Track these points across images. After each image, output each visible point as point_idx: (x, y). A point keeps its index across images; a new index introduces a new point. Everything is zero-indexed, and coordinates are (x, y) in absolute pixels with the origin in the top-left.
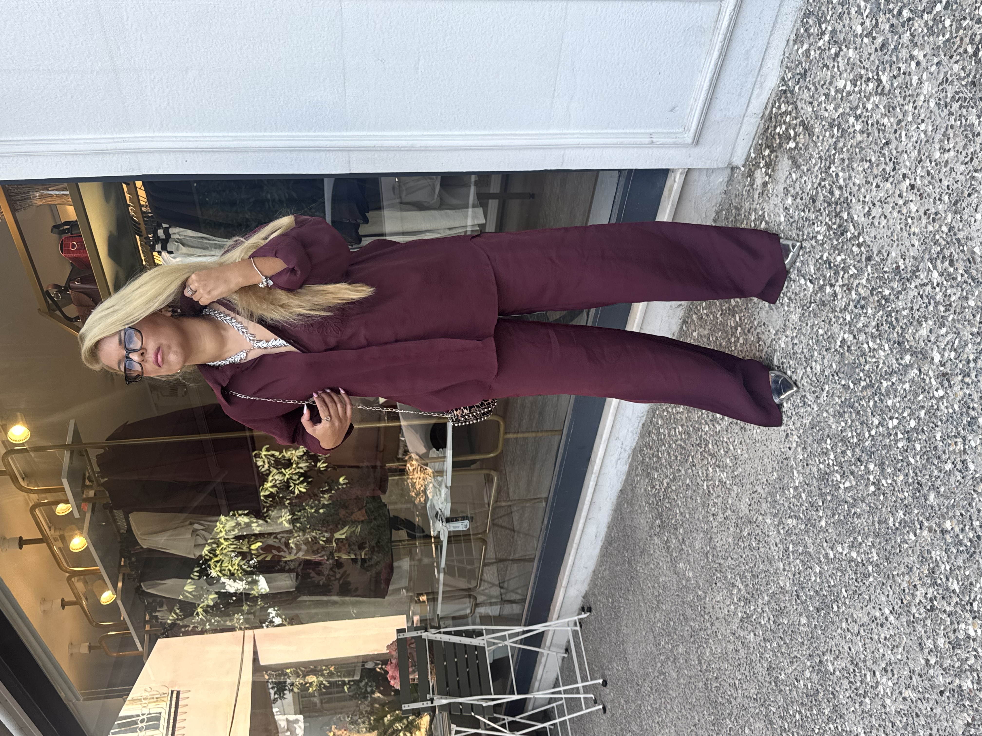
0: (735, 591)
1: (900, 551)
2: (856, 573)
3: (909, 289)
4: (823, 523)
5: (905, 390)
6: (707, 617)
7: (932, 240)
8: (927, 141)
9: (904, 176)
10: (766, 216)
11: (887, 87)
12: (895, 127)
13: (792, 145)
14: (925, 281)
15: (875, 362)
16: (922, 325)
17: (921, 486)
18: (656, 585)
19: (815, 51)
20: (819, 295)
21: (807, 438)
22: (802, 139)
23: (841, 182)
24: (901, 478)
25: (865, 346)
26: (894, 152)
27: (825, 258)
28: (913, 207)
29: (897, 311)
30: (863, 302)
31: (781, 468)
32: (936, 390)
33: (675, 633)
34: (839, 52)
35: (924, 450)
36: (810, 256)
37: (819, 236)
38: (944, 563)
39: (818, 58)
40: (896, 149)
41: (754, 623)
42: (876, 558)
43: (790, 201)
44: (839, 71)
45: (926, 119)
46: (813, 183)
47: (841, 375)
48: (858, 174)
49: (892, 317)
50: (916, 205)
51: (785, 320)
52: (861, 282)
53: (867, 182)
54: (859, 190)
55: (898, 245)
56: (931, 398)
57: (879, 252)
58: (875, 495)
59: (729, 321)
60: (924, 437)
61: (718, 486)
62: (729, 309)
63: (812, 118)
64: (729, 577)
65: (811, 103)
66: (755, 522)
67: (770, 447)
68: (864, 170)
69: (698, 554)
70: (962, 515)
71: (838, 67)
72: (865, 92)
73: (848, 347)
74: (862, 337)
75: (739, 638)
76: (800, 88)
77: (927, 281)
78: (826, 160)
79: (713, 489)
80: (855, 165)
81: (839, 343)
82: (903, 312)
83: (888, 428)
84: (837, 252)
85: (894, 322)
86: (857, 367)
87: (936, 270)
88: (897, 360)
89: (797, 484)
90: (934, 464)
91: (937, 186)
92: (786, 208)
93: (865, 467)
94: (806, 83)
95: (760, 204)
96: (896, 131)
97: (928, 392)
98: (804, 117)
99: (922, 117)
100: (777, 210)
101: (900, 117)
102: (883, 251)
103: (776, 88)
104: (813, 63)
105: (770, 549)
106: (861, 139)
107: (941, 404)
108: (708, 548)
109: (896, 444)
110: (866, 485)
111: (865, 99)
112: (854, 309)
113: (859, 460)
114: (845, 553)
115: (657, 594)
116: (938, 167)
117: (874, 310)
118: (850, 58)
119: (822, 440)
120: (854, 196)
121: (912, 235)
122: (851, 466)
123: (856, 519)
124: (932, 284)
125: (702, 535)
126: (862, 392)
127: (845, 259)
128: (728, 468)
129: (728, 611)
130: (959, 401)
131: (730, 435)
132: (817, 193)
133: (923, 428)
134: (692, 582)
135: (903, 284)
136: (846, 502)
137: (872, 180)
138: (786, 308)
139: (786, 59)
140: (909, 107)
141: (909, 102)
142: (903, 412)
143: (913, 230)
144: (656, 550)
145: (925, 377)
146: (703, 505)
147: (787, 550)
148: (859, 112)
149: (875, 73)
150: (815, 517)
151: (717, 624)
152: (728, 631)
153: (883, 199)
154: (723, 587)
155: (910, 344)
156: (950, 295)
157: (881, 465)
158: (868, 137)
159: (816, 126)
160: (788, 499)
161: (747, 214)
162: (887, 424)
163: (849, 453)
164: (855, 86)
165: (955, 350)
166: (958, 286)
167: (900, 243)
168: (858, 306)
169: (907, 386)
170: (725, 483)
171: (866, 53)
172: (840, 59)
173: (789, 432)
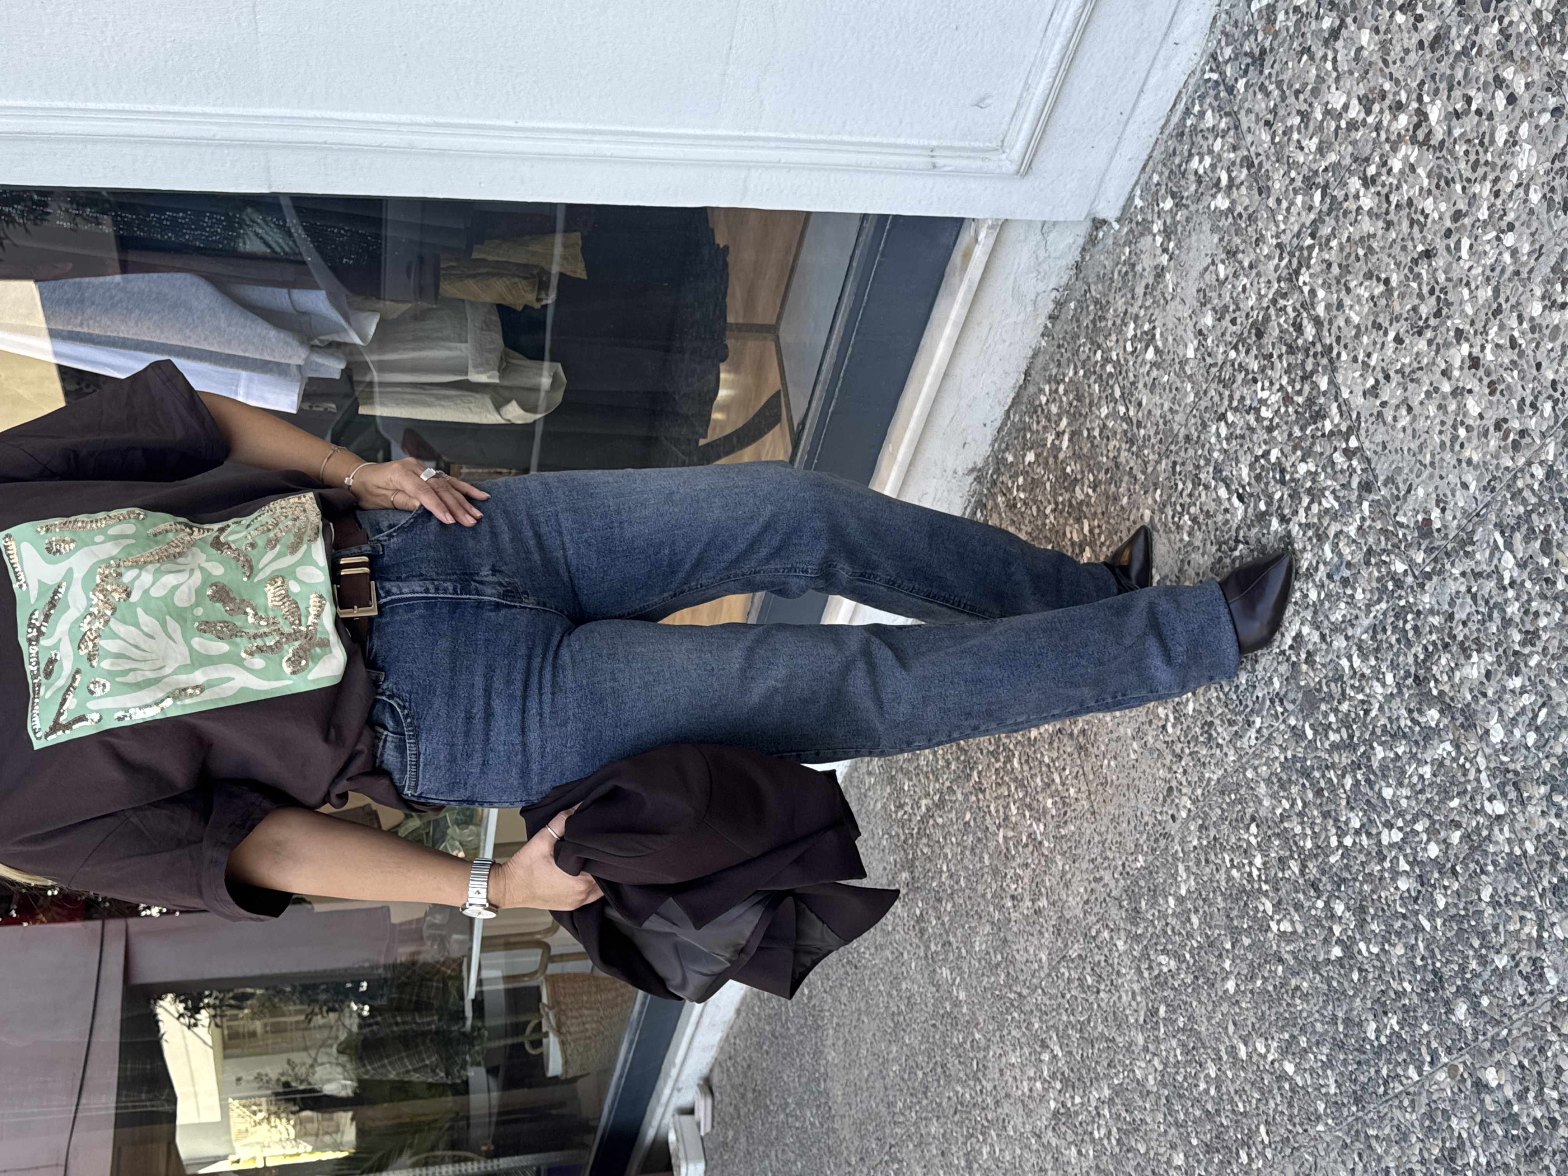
0: (1046, 1057)
1: (1385, 1093)
2: (1290, 1105)
3: (1447, 575)
4: (1231, 985)
5: (1421, 777)
6: (989, 1086)
7: (1509, 486)
8: (1517, 273)
9: (1459, 333)
10: (1158, 336)
11: (1439, 134)
12: (1448, 223)
13: (1221, 202)
14: (1485, 567)
15: (1363, 702)
16: (1469, 657)
17: (1441, 979)
18: (895, 993)
19: (1287, 13)
20: (1255, 530)
21: (1211, 809)
22: (1245, 197)
23: (1320, 310)
24: (1400, 950)
25: (1344, 662)
26: (1441, 277)
27: (1273, 459)
28: (1473, 407)
29: (1419, 613)
30: (1346, 573)
31: (1154, 850)
32: (1491, 799)
33: (925, 1093)
34: (1340, 27)
35: (1453, 911)
36: (1242, 446)
37: (1263, 409)
38: (1474, 1148)
39: (1292, 30)
40: (1445, 272)
41: (1080, 1131)
42: (1333, 1090)
43: (1208, 320)
44: (1335, 69)
45: (1517, 224)
46: (1260, 297)
47: (1290, 707)
48: (1359, 301)
49: (1406, 622)
50: (1478, 403)
51: (1182, 561)
52: (1345, 529)
53: (1378, 326)
54: (1357, 336)
55: (1431, 477)
56: (1477, 812)
57: (1390, 480)
58: (1342, 966)
59: (1068, 529)
60: (1456, 886)
61: (1026, 845)
62: (1071, 505)
63: (1268, 157)
64: (1036, 1026)
65: (1268, 124)
66: (1094, 938)
67: (1133, 802)
68: (1372, 298)
69: (979, 961)
70: (1522, 1066)
71: (1335, 60)
72: (1388, 131)
73: (1309, 653)
74: (1339, 643)
75: (1047, 1146)
76: (1247, 86)
77: (1489, 570)
78: (1292, 255)
79: (1016, 847)
80: (1352, 284)
81: (1289, 641)
82: (1431, 619)
83: (1380, 841)
84: (1299, 453)
85: (1411, 634)
86: (1323, 699)
87: (1512, 552)
88: (1410, 711)
89: (1183, 892)
90: (1471, 946)
91: (1529, 377)
92: (1200, 333)
93: (1327, 903)
94: (1262, 79)
95: (1147, 308)
96: (1448, 233)
97: (1472, 799)
98: (1253, 149)
99: (1511, 217)
100: (1180, 331)
101: (1462, 206)
102: (1399, 480)
103: (1198, 74)
104: (1280, 39)
105: (1120, 998)
106: (1372, 230)
107: (1496, 829)
108: (999, 957)
109: (1394, 879)
110: (1325, 940)
111: (1387, 147)
112: (1326, 582)
113: (1314, 885)
114: (1270, 1057)
115: (895, 1009)
116: (1536, 335)
117: (1368, 596)
118: (1362, 48)
119: (1239, 823)
120: (1346, 346)
121: (1464, 465)
122: (1297, 892)
123: (1298, 1001)
124: (1501, 578)
125: (988, 928)
126: (1330, 752)
127: (1316, 473)
128: (1049, 817)
129: (1031, 1090)
130: (1538, 837)
131: (1055, 755)
132: (1267, 319)
133: (1453, 867)
134: (964, 1010)
135: (1435, 560)
136: (1281, 960)
137: (1386, 324)
138: (1186, 538)
139: (1223, 16)
140: (1484, 190)
141: (1484, 178)
142: (1415, 820)
143: (1467, 453)
144: (899, 928)
145: (1468, 765)
146: (995, 872)
147: (1154, 1012)
148: (1372, 170)
149: (1414, 96)
150: (1217, 970)
151: (1006, 1108)
152: (1028, 1128)
153: (1407, 370)
154: (1023, 1040)
155: (1441, 688)
156: (1536, 614)
157: (1360, 911)
158: (1387, 229)
159: (1276, 177)
160: (1163, 915)
161: (1119, 322)
162: (1380, 833)
163: (1295, 866)
164: (1368, 112)
165: (1537, 729)
166: (1556, 598)
167: (1437, 472)
168: (1337, 578)
169: (1427, 771)
170: (1040, 843)
171: (1398, 48)
172: (1339, 44)
173: (1174, 784)
